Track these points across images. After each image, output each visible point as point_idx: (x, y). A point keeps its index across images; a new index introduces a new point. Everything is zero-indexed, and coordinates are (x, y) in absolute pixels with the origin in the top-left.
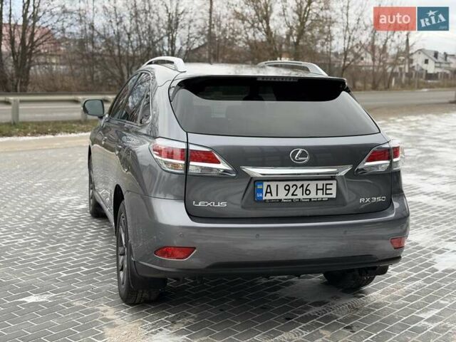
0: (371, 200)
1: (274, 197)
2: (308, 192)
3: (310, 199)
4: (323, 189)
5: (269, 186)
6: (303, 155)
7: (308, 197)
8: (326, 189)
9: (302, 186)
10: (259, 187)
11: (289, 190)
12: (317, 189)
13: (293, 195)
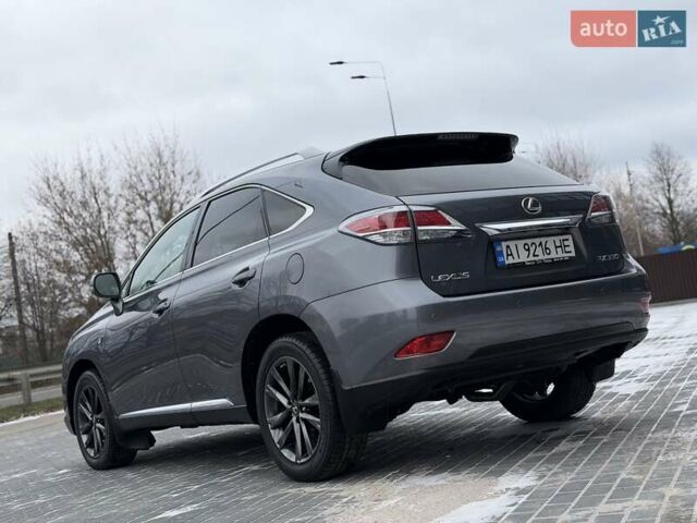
0: (606, 258)
1: (517, 260)
2: (548, 251)
3: (552, 260)
4: (561, 247)
5: (508, 247)
6: (535, 204)
7: (549, 257)
8: (565, 246)
9: (541, 244)
11: (528, 250)
12: (556, 247)
13: (534, 255)
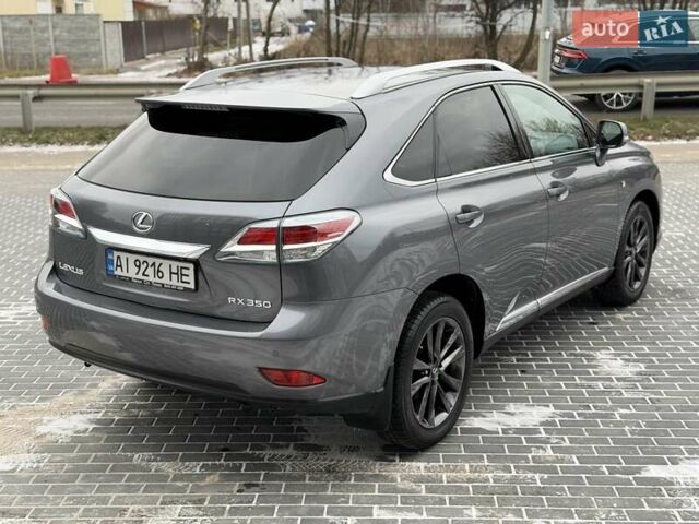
1: (125, 274)
2: (160, 275)
3: (163, 285)
4: (178, 274)
5: (119, 257)
7: (161, 281)
8: (182, 275)
9: (154, 264)
11: (139, 267)
12: (171, 273)
13: (144, 274)
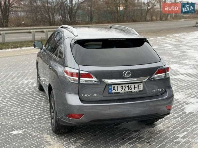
0: (157, 90)
2: (131, 89)
3: (132, 92)
4: (137, 87)
6: (128, 73)
8: (138, 87)
9: (128, 86)
10: (110, 87)
11: (122, 88)
12: (135, 87)
13: (124, 90)
